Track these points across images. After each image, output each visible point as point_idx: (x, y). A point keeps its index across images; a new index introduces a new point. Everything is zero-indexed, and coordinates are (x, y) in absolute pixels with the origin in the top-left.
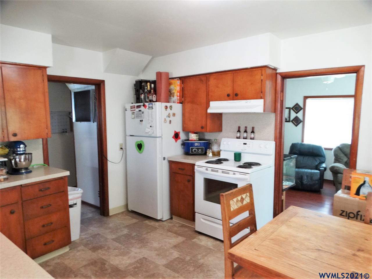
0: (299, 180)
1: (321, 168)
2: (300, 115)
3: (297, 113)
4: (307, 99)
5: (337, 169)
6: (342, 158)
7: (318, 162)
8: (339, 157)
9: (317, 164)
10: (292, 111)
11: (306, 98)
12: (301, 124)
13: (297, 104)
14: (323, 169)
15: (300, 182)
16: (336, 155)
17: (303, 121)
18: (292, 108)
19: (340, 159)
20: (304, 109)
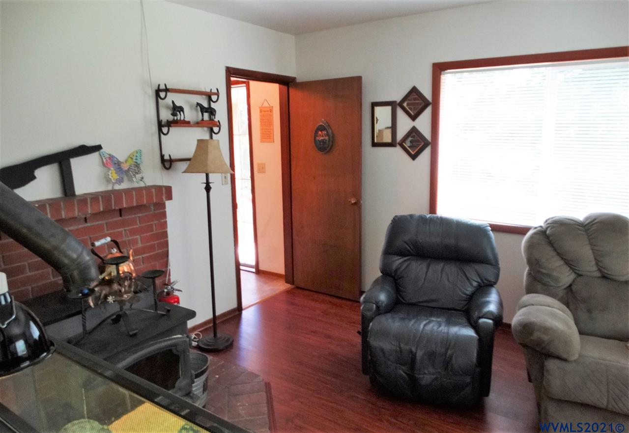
0: (403, 368)
1: (482, 320)
2: (423, 123)
3: (414, 118)
4: (442, 72)
5: (546, 338)
6: (555, 274)
7: (475, 284)
8: (544, 271)
9: (469, 290)
10: (401, 114)
11: (439, 68)
12: (426, 153)
13: (414, 91)
14: (491, 321)
15: (407, 374)
16: (533, 262)
17: (432, 143)
18: (401, 104)
19: (549, 276)
20: (435, 104)
